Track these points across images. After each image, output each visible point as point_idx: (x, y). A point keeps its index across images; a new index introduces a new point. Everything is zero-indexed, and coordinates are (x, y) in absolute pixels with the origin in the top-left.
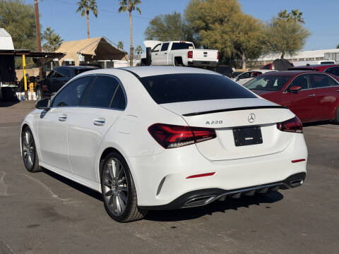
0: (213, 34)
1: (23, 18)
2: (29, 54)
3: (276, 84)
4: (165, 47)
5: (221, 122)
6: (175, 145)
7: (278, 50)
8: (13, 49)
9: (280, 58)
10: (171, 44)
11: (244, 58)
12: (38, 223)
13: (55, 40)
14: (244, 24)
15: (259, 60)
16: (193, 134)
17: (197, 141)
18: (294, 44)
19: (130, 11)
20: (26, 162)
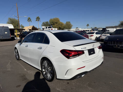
0: (55, 25)
1: (16, 22)
2: (17, 29)
4: (46, 28)
5: (86, 48)
8: (13, 28)
10: (48, 27)
16: (78, 53)
17: (79, 55)
18: (70, 27)
19: (38, 21)
20: (16, 57)
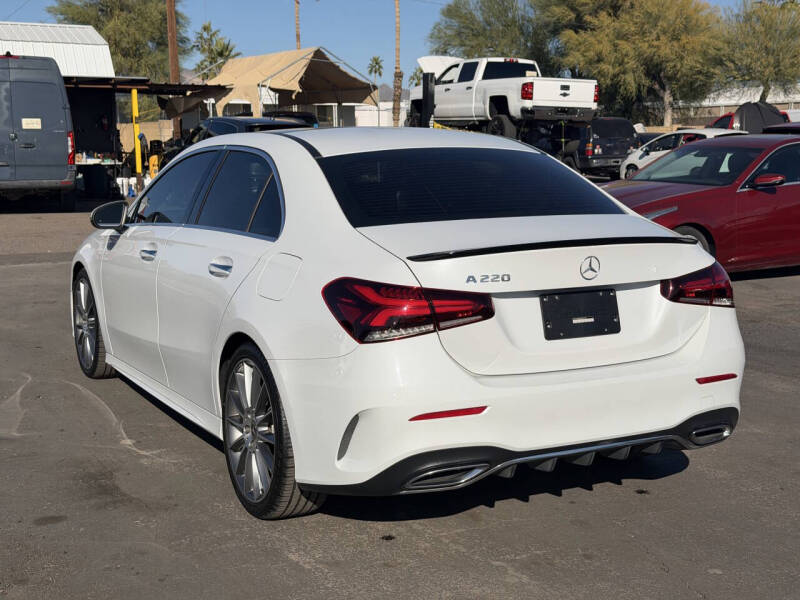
0: (592, 39)
2: (148, 89)
3: (724, 168)
4: (468, 73)
5: (506, 278)
6: (386, 334)
7: (752, 79)
9: (757, 99)
10: (482, 64)
11: (668, 98)
12: (62, 513)
13: (221, 54)
14: (671, 15)
15: (706, 103)
16: (432, 307)
17: (442, 325)
18: (793, 65)
